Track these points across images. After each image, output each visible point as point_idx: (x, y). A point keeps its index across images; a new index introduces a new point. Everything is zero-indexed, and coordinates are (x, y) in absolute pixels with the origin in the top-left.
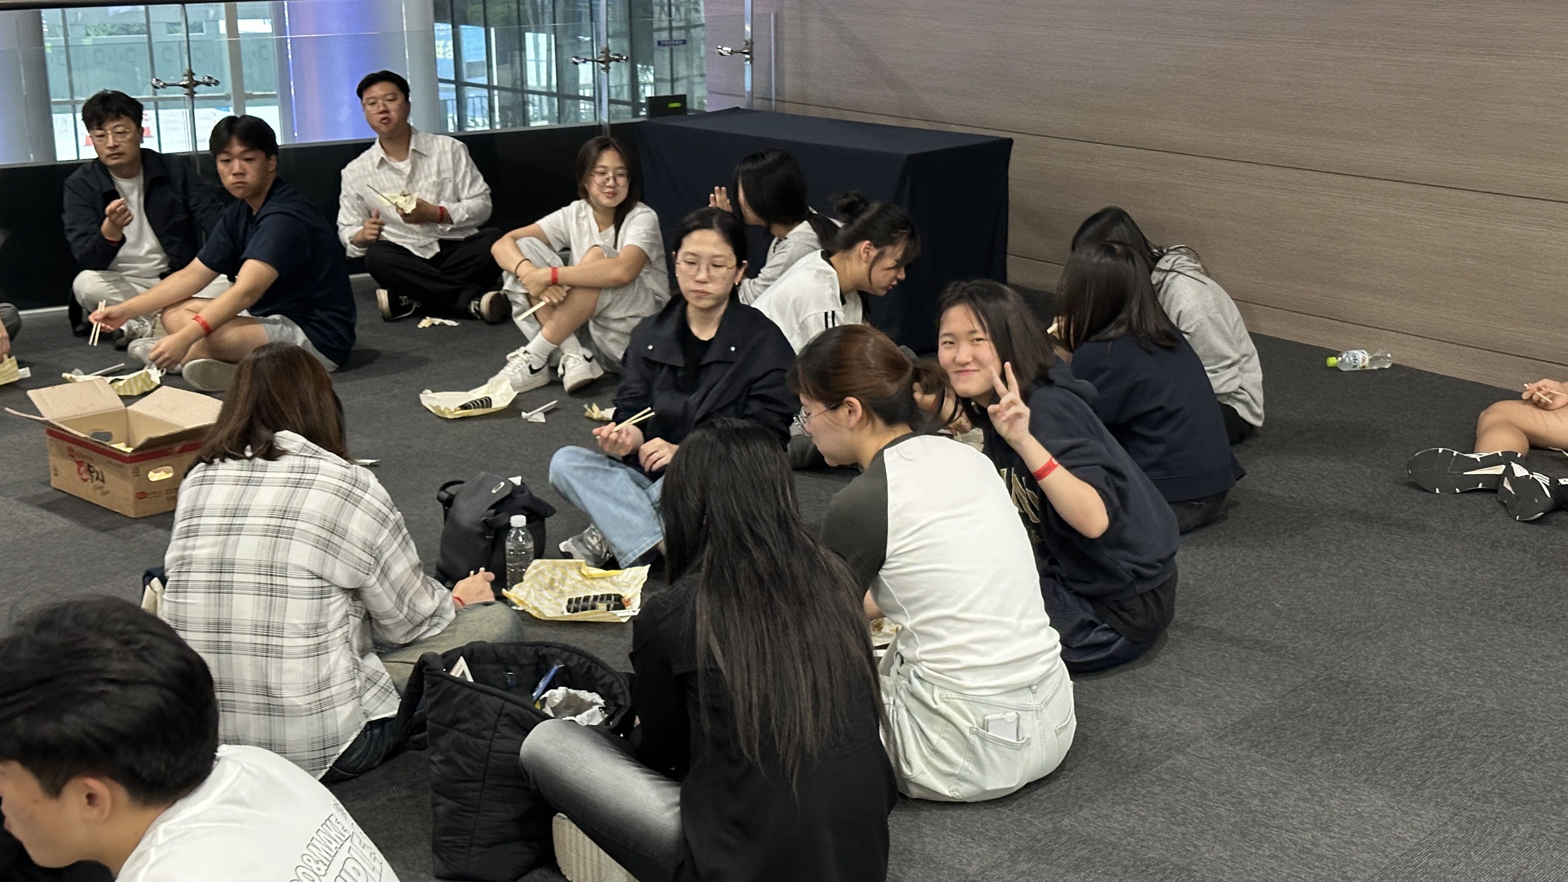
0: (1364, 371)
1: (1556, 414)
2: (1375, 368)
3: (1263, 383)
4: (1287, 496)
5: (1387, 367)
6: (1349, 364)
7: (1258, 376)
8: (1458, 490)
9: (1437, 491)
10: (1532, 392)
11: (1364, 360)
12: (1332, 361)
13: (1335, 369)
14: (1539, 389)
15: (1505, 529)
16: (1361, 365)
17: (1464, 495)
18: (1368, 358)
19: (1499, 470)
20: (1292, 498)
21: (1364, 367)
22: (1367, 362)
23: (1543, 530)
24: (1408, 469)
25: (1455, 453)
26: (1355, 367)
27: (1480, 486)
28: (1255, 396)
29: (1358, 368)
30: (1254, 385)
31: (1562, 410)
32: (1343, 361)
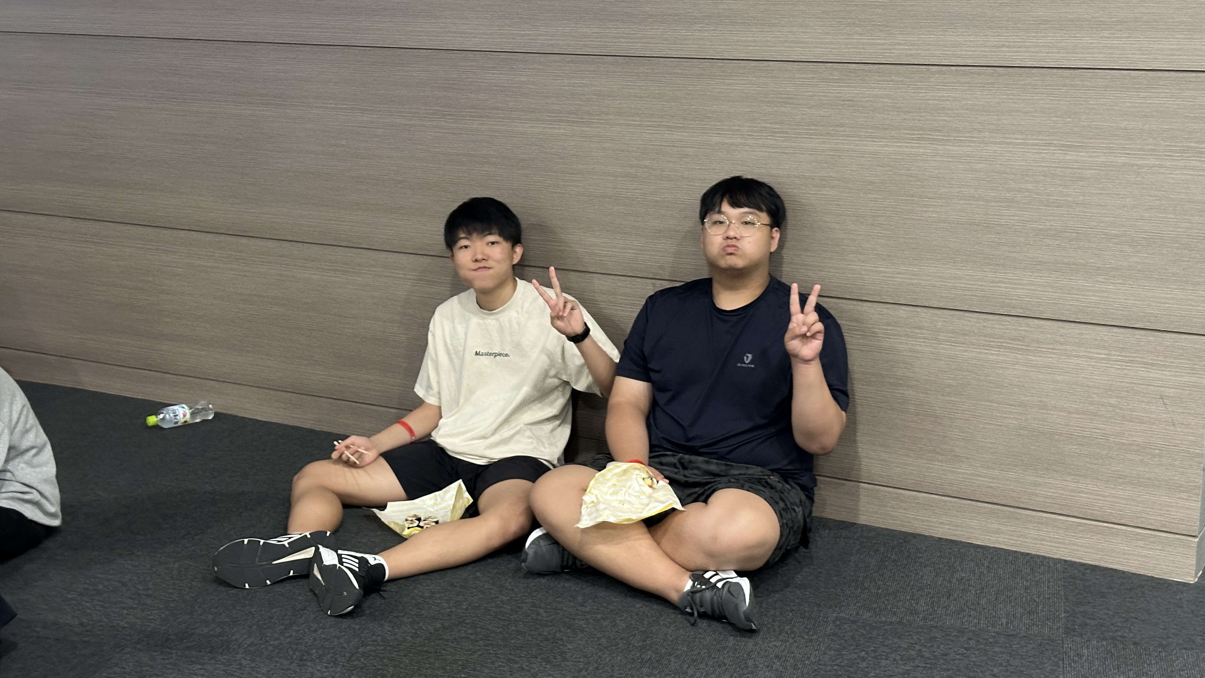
0: (186, 425)
1: (366, 472)
2: (198, 420)
3: (58, 476)
4: (77, 622)
5: (210, 418)
6: (171, 421)
7: (51, 469)
8: (268, 582)
9: (247, 586)
10: (341, 451)
11: (185, 416)
12: (152, 420)
13: (156, 427)
14: (347, 447)
15: (315, 631)
16: (183, 420)
17: (276, 586)
18: (188, 412)
19: (309, 553)
20: (82, 624)
21: (186, 422)
22: (188, 416)
23: (353, 624)
24: (214, 566)
25: (262, 542)
26: (177, 423)
27: (291, 573)
28: (47, 494)
29: (180, 424)
30: (46, 481)
31: (373, 465)
32: (163, 419)
